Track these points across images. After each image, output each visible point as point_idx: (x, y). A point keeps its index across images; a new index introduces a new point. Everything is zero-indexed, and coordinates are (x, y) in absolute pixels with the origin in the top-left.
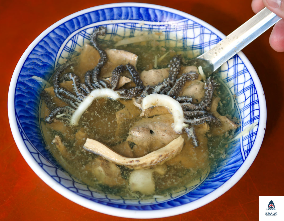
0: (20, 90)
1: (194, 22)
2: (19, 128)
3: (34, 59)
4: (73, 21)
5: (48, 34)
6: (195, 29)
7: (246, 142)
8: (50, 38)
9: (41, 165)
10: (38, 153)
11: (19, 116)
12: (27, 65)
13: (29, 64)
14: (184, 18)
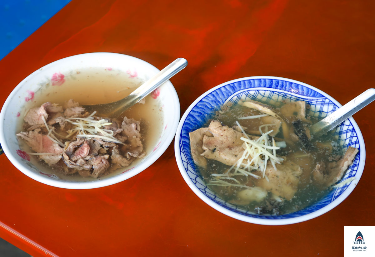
0: (189, 120)
1: (330, 100)
2: (180, 143)
3: (205, 102)
4: (241, 83)
5: (221, 88)
6: (329, 106)
7: (339, 191)
8: (221, 91)
9: (187, 170)
10: (188, 163)
11: (182, 136)
12: (199, 105)
13: (201, 105)
14: (324, 96)
